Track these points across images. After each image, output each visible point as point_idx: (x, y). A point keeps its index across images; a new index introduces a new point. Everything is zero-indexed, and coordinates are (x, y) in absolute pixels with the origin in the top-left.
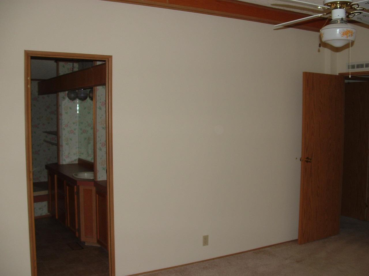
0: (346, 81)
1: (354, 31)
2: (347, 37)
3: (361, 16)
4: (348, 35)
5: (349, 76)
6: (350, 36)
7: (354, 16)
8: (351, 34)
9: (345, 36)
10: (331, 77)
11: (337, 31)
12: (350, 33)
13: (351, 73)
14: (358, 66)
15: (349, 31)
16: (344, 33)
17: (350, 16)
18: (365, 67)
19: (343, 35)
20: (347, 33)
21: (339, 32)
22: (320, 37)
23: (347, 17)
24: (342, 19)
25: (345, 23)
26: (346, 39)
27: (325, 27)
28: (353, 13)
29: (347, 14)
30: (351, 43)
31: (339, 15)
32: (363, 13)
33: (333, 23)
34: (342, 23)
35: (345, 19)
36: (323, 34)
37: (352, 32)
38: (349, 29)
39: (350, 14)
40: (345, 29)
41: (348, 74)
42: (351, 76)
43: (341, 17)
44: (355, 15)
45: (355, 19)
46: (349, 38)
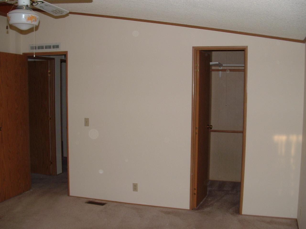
0: (30, 60)
1: (37, 17)
2: (32, 22)
3: (43, 5)
4: (32, 20)
5: (34, 56)
6: (34, 21)
7: (37, 5)
8: (35, 20)
9: (30, 21)
10: (16, 56)
11: (22, 16)
12: (34, 18)
13: (35, 53)
14: (39, 48)
15: (33, 17)
16: (30, 18)
17: (34, 4)
18: (44, 48)
19: (28, 20)
20: (31, 18)
21: (25, 17)
22: (8, 21)
23: (32, 4)
24: (27, 6)
25: (30, 10)
26: (31, 23)
27: (11, 11)
28: (36, 2)
29: (32, 2)
30: (35, 27)
31: (24, 2)
32: (44, 2)
33: (19, 9)
34: (27, 9)
35: (30, 6)
36: (10, 17)
37: (36, 18)
38: (33, 15)
39: (34, 2)
40: (30, 15)
41: (33, 54)
42: (35, 56)
43: (26, 4)
44: (38, 3)
45: (38, 7)
46: (33, 23)
